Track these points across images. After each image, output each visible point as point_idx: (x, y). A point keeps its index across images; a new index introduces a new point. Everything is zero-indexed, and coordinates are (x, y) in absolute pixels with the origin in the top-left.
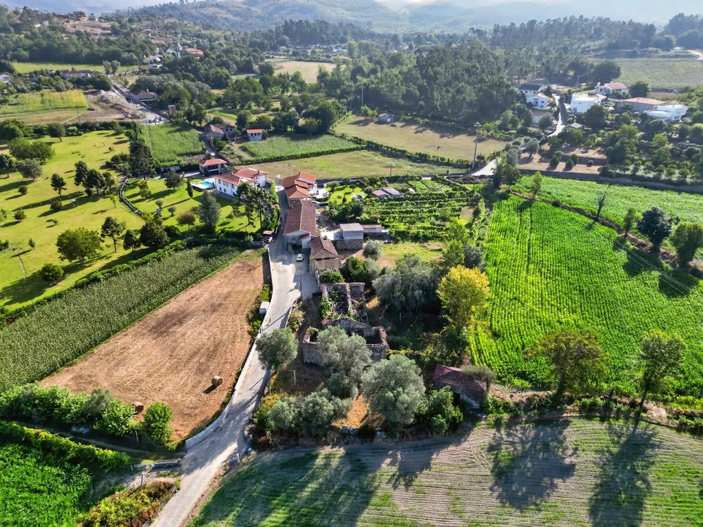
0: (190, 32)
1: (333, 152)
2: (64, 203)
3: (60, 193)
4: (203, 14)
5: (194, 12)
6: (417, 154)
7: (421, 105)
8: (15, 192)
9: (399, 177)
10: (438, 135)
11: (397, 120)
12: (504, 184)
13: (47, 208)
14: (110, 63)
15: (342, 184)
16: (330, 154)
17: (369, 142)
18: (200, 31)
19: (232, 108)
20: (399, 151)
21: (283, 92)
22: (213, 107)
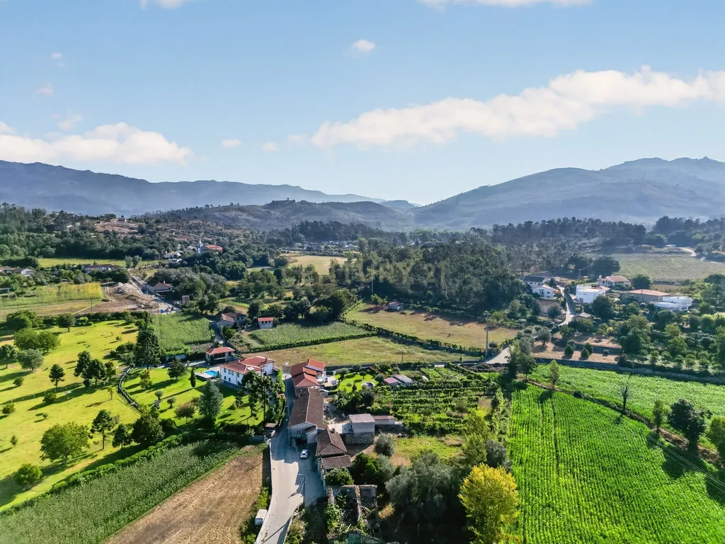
0: (212, 231)
1: (343, 339)
2: (59, 395)
3: (56, 385)
4: (226, 217)
5: (217, 214)
6: (428, 341)
7: (429, 294)
8: (10, 383)
9: (410, 364)
10: (448, 323)
11: (406, 308)
12: (520, 373)
13: (40, 400)
14: (131, 259)
15: (351, 371)
16: (340, 340)
17: (379, 329)
18: (221, 230)
19: (245, 298)
20: (411, 337)
21: (296, 283)
22: (226, 297)
